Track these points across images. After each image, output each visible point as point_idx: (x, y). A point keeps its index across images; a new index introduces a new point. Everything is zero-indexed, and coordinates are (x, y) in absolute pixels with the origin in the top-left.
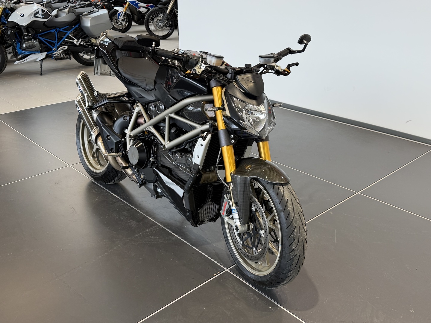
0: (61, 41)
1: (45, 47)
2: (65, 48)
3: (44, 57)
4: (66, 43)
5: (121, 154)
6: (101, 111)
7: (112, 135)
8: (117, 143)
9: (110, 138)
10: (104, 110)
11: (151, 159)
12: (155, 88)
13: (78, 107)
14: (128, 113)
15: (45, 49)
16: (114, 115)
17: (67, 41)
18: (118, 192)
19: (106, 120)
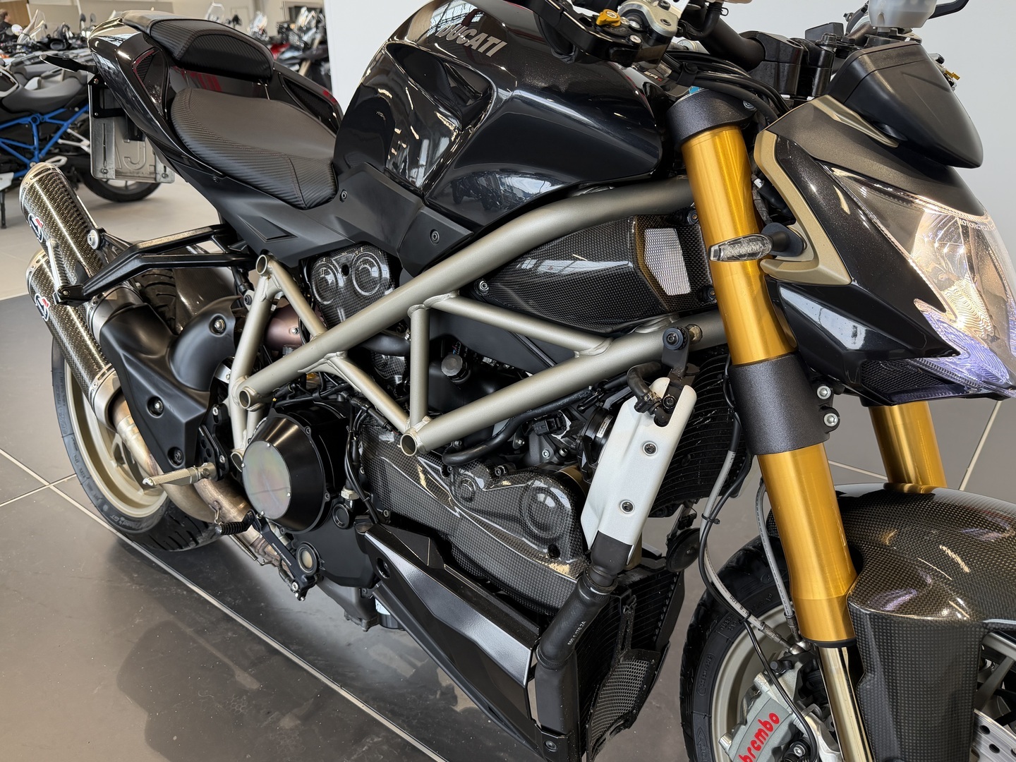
0: (47, 144)
1: (10, 162)
2: (59, 161)
3: (8, 183)
4: (62, 150)
5: (210, 466)
6: (121, 302)
7: (169, 396)
8: (192, 425)
9: (163, 407)
10: (133, 299)
11: (346, 494)
12: (336, 191)
13: (37, 297)
14: (229, 305)
15: (10, 165)
16: (175, 315)
17: (63, 144)
18: (214, 578)
19: (143, 336)
